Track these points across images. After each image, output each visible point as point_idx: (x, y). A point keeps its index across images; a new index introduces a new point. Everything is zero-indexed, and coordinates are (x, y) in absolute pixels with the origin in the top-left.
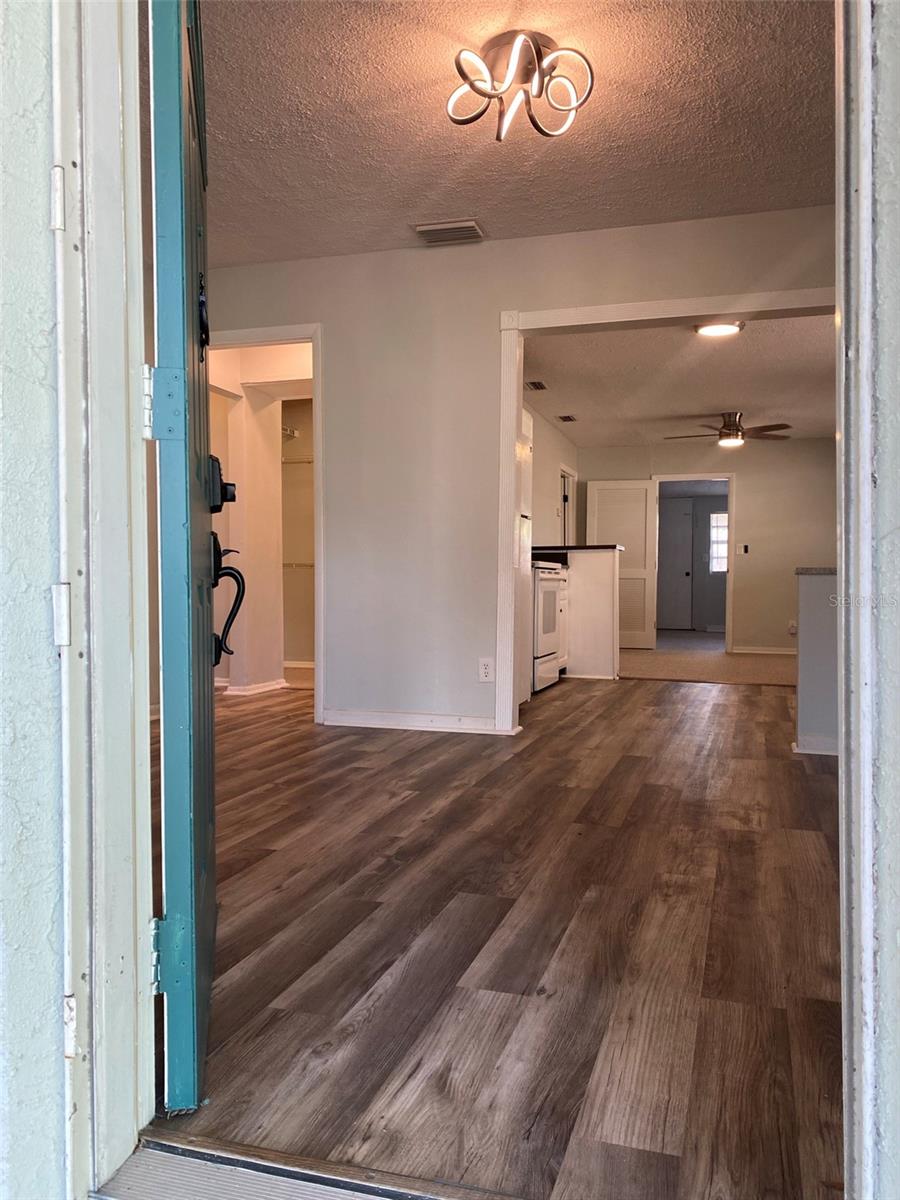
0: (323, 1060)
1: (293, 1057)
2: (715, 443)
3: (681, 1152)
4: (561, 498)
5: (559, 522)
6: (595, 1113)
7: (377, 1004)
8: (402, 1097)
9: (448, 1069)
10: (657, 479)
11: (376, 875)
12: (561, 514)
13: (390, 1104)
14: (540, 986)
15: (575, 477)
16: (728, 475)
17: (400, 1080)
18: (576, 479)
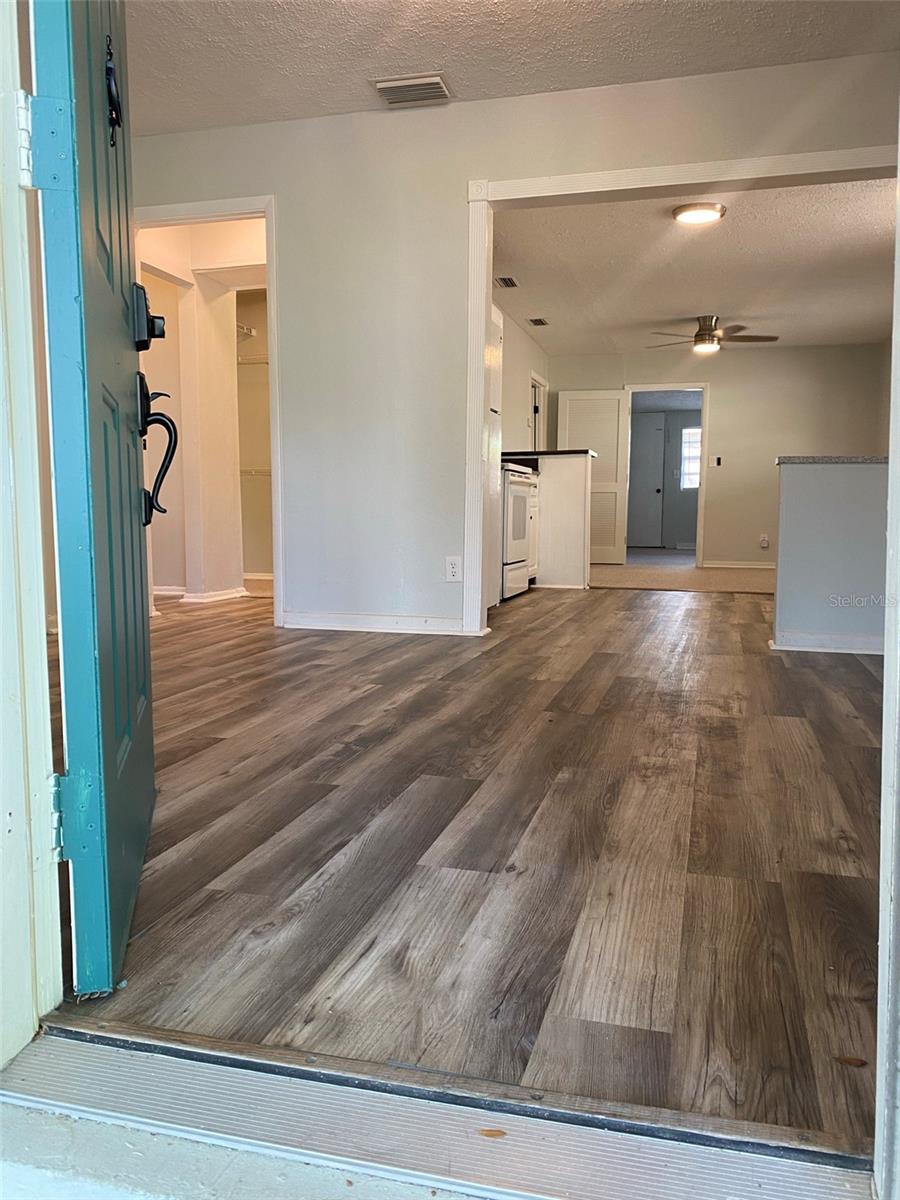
0: (263, 941)
1: (230, 937)
2: (690, 351)
3: (671, 1027)
4: (532, 410)
5: (530, 431)
6: (572, 990)
7: (328, 884)
8: (352, 977)
9: (406, 947)
10: (630, 390)
11: (331, 761)
12: (532, 425)
13: (339, 983)
14: (509, 863)
15: (546, 387)
16: (703, 384)
17: (348, 962)
18: (547, 388)
